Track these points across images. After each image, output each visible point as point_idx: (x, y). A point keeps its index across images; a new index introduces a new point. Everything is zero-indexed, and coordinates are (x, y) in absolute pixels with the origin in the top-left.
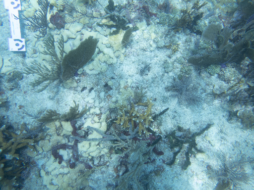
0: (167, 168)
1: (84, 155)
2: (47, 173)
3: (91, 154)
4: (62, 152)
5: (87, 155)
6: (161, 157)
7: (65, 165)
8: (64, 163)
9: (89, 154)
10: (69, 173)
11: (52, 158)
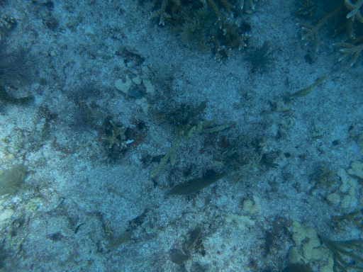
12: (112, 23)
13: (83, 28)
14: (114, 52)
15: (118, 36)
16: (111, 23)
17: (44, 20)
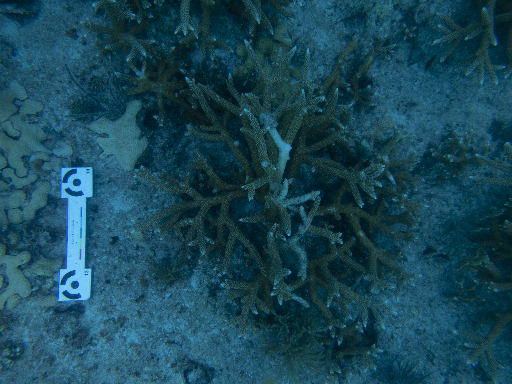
12: (168, 327)
13: (125, 335)
14: (169, 365)
15: (177, 338)
16: (166, 327)
17: (67, 336)
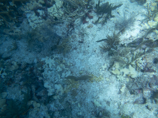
0: (94, 26)
1: (51, 14)
2: (32, 21)
3: (54, 15)
4: (39, 11)
5: (52, 16)
6: (92, 20)
7: (41, 18)
8: (40, 17)
9: (53, 15)
10: (43, 22)
11: (34, 14)
